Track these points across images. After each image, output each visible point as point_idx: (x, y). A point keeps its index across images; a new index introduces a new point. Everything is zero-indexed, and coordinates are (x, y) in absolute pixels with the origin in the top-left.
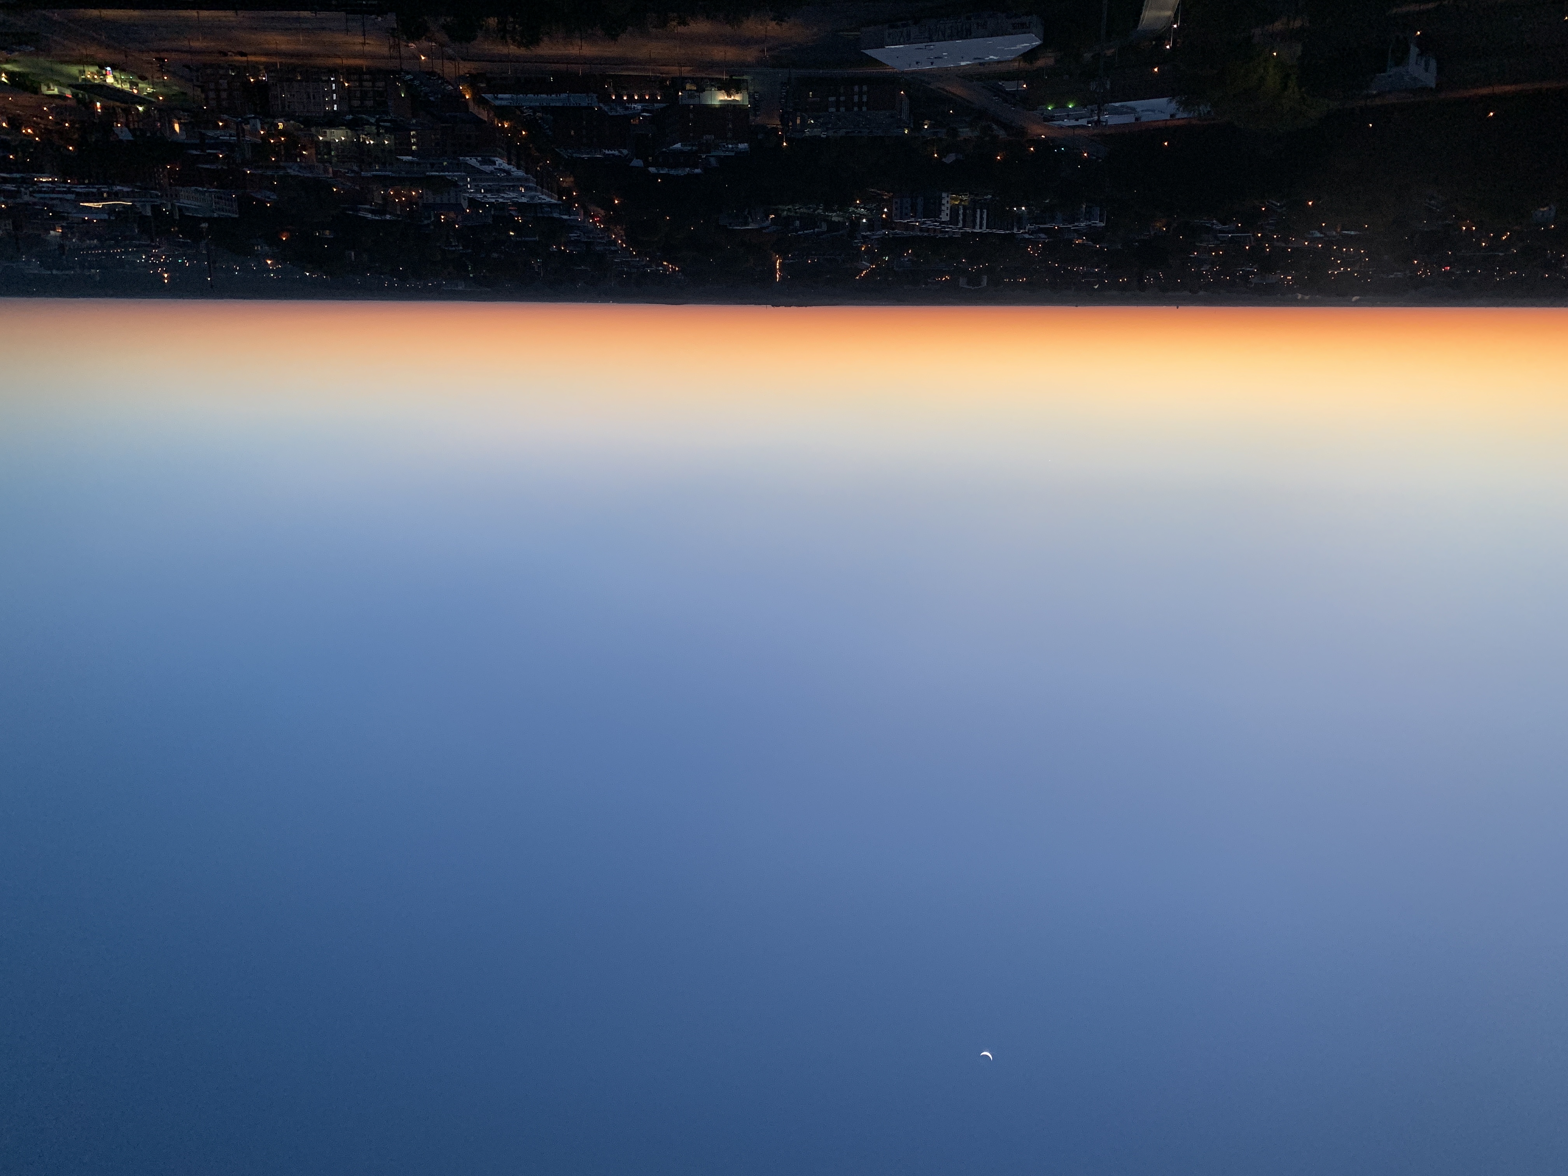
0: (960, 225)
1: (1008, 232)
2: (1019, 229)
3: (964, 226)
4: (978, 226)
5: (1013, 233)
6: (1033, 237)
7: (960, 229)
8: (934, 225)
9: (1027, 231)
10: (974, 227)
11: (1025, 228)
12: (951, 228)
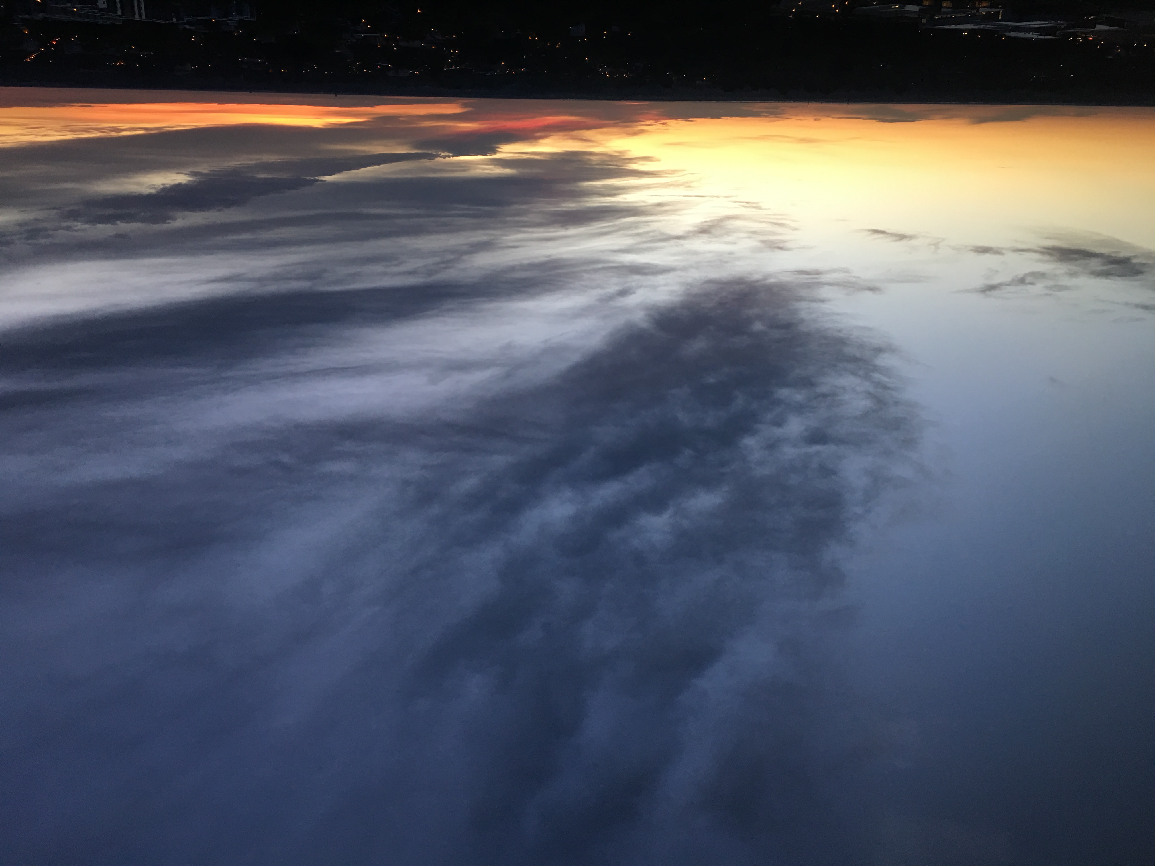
0: (119, 13)
1: (167, 22)
2: (178, 21)
3: (123, 14)
4: (137, 16)
5: (173, 23)
6: (194, 28)
7: (119, 16)
8: (92, 12)
9: (185, 21)
10: (133, 16)
11: (183, 20)
12: (111, 15)
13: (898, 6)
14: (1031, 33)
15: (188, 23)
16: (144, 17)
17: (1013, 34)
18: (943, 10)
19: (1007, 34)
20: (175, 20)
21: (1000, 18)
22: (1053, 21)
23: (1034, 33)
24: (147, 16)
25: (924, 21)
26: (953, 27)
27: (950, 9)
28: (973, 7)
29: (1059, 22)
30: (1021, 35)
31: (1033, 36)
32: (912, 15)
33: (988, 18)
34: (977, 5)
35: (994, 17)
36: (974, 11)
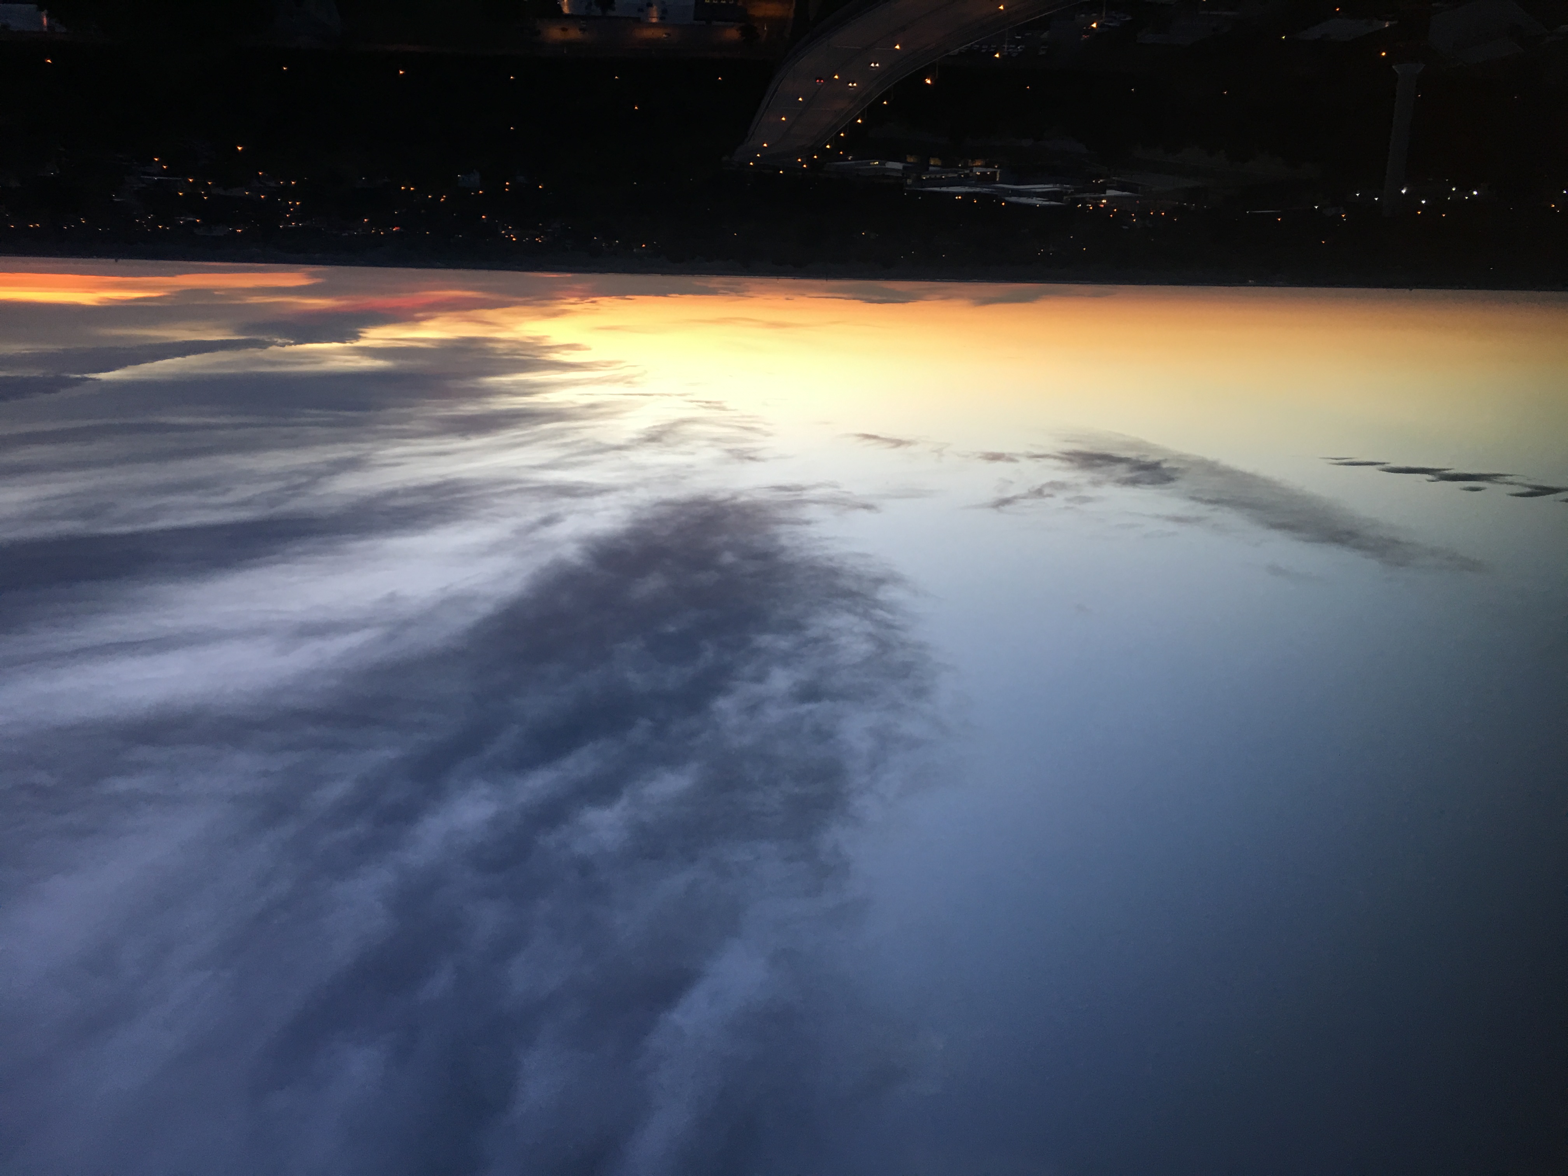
13: (877, 163)
14: (1034, 198)
17: (1013, 199)
18: (931, 168)
19: (1007, 198)
21: (998, 180)
22: (1058, 185)
23: (1039, 199)
25: (909, 181)
26: (944, 189)
27: (939, 168)
28: (965, 167)
29: (1065, 185)
30: (1023, 200)
31: (1038, 202)
32: (895, 174)
33: (984, 179)
34: (970, 164)
35: (991, 179)
36: (967, 171)
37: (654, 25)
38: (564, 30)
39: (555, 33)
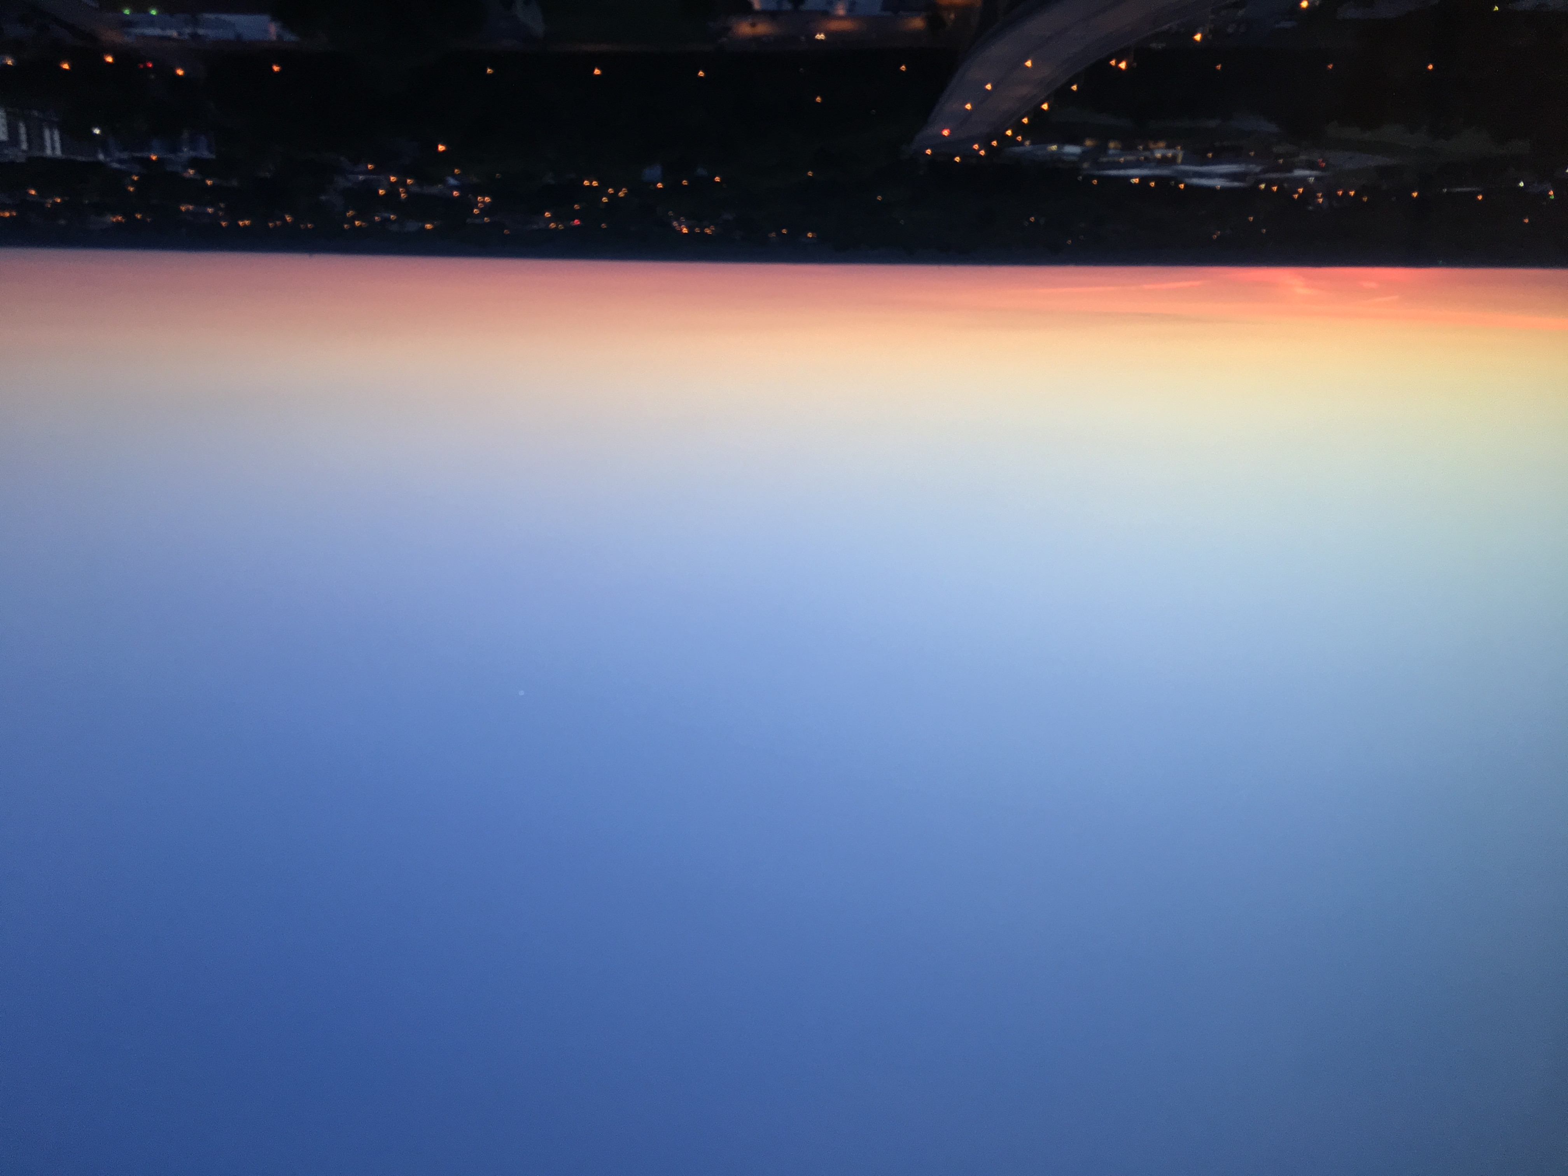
0: (24, 146)
1: (91, 159)
2: (105, 158)
3: (28, 148)
4: (49, 152)
6: (125, 168)
7: (24, 151)
9: (117, 159)
10: (44, 150)
11: (114, 157)
12: (12, 150)
13: (1054, 148)
14: (1216, 180)
15: (120, 161)
16: (58, 152)
17: (1196, 181)
18: (1111, 152)
19: (1186, 180)
20: (101, 157)
21: (1179, 160)
22: (1243, 165)
23: (1221, 180)
24: (63, 151)
25: (1086, 165)
26: (1122, 172)
27: (1118, 152)
28: (1146, 148)
29: (1250, 165)
30: (1204, 182)
31: (1218, 183)
32: (1072, 158)
33: (1165, 161)
34: (1152, 146)
35: (1173, 161)
36: (1147, 153)
37: (840, 18)
38: (753, 25)
39: (745, 29)
